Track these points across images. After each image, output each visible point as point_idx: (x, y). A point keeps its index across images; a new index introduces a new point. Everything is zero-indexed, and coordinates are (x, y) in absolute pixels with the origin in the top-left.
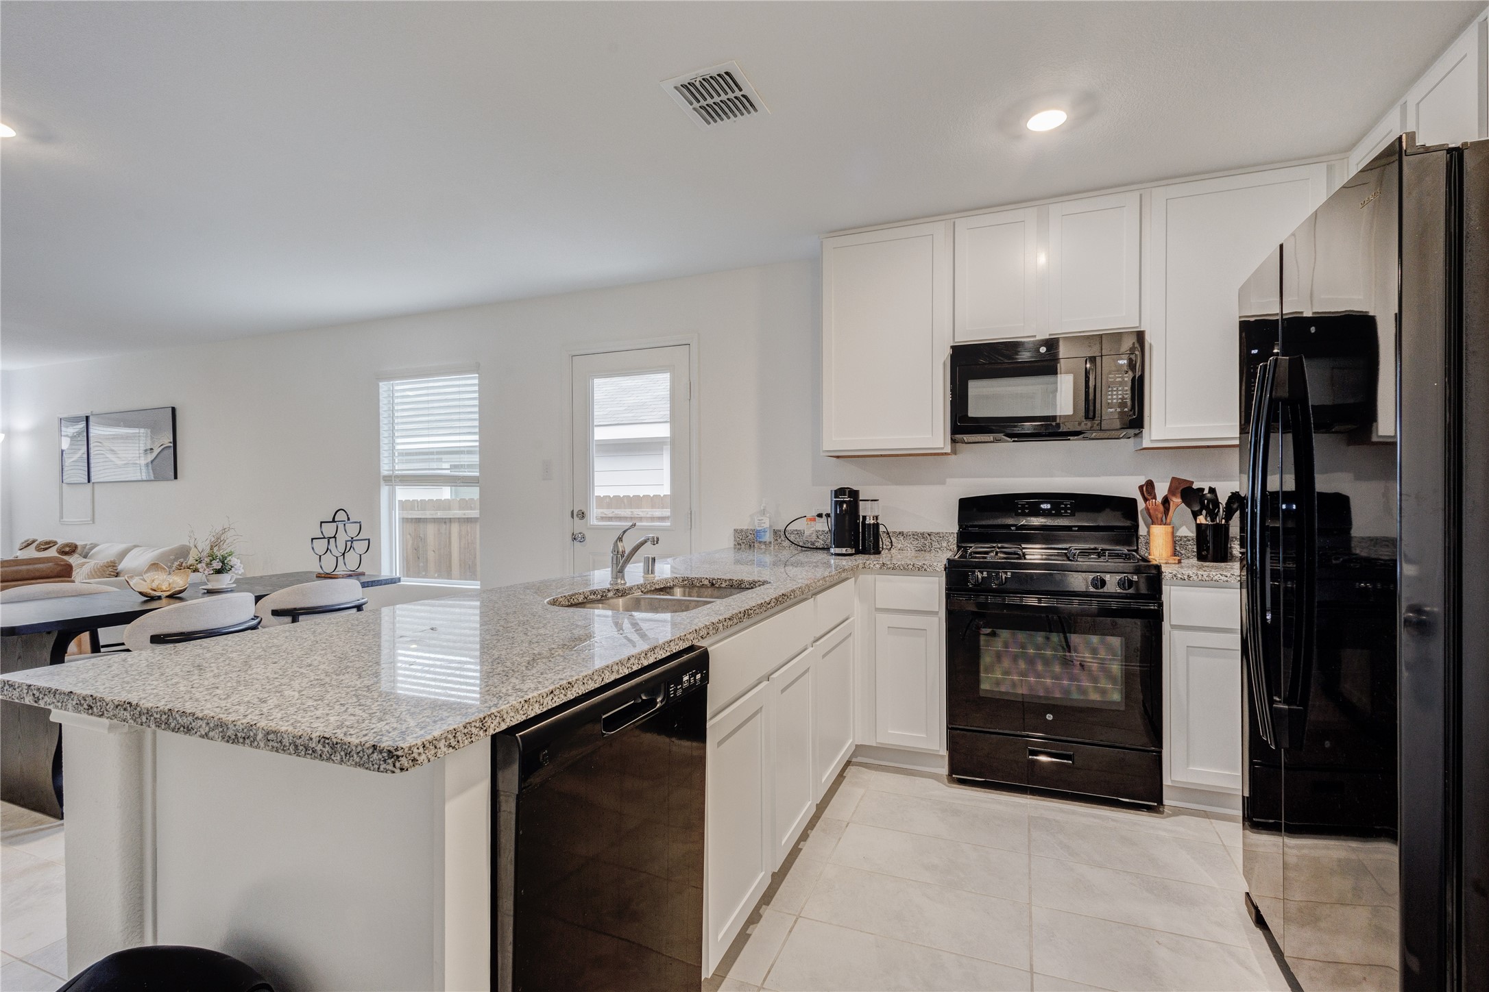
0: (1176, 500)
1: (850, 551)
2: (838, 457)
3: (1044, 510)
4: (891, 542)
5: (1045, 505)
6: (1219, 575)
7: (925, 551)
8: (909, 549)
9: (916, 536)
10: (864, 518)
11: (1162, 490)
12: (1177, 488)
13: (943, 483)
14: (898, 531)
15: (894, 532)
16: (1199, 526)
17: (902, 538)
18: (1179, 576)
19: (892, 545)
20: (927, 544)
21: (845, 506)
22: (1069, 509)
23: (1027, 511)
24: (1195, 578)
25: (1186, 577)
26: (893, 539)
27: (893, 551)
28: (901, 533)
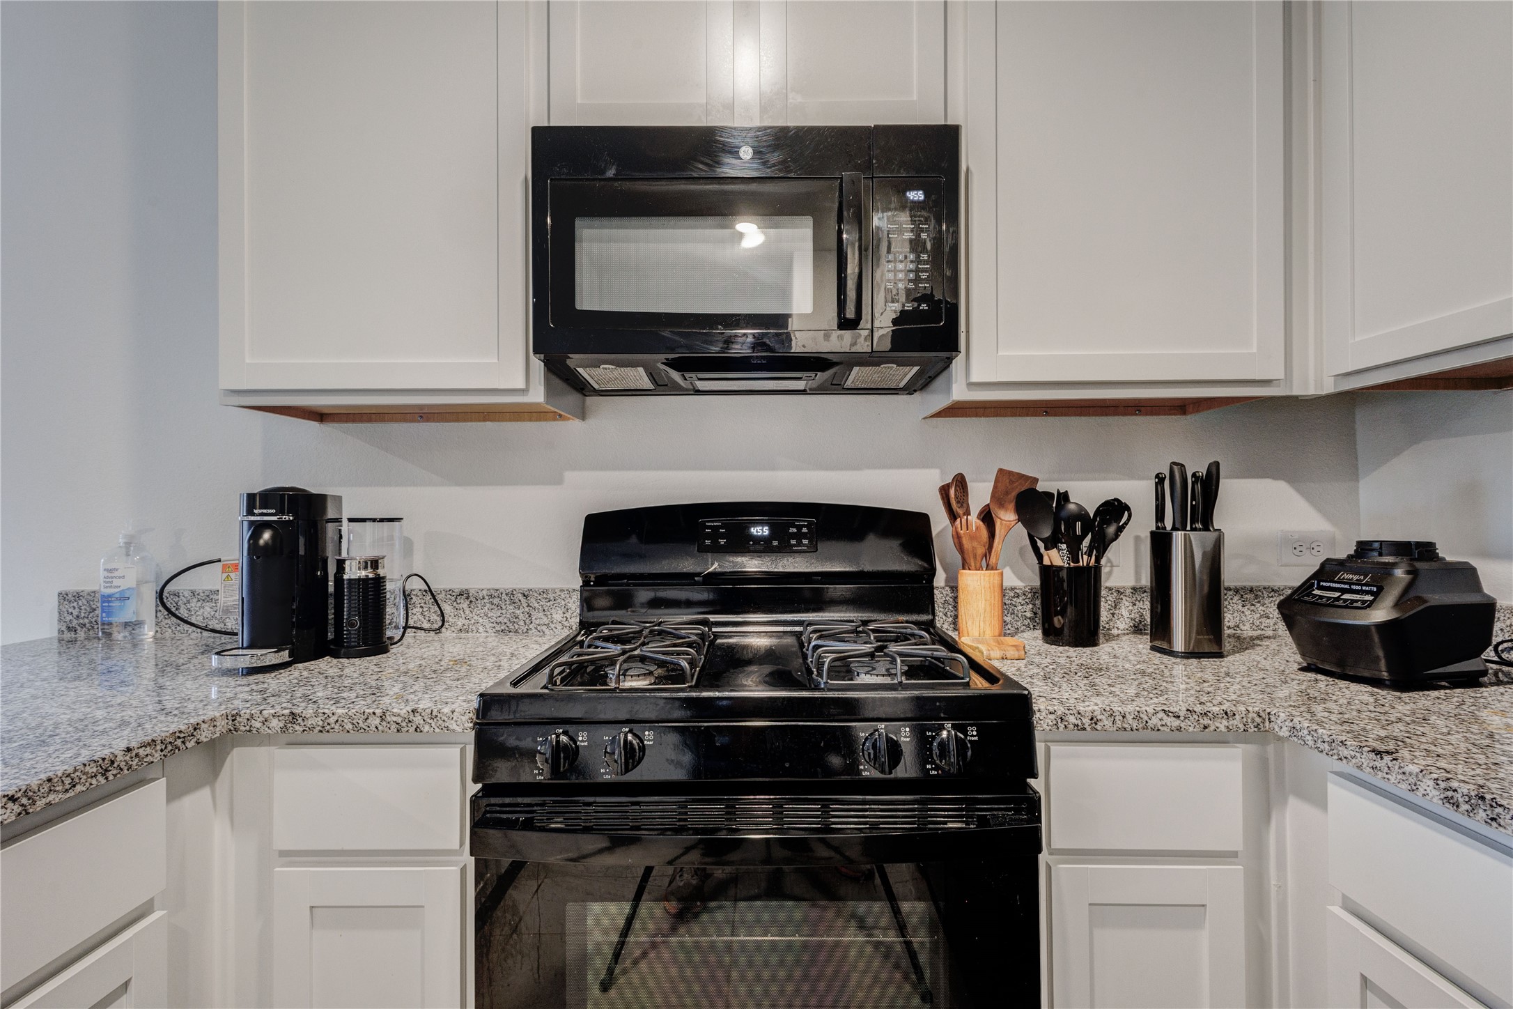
0: (1007, 517)
1: (285, 656)
2: (320, 416)
3: (757, 540)
4: (442, 615)
5: (759, 528)
6: (1161, 715)
7: (516, 632)
8: (481, 628)
9: (497, 597)
10: (341, 564)
11: (980, 494)
12: (1007, 493)
13: (558, 481)
14: (457, 586)
15: (449, 592)
16: (1047, 573)
17: (465, 605)
18: (1072, 719)
19: (443, 621)
20: (521, 616)
21: (267, 536)
22: (805, 536)
23: (722, 542)
24: (1107, 723)
25: (1087, 721)
26: (447, 608)
27: (445, 633)
28: (464, 594)
